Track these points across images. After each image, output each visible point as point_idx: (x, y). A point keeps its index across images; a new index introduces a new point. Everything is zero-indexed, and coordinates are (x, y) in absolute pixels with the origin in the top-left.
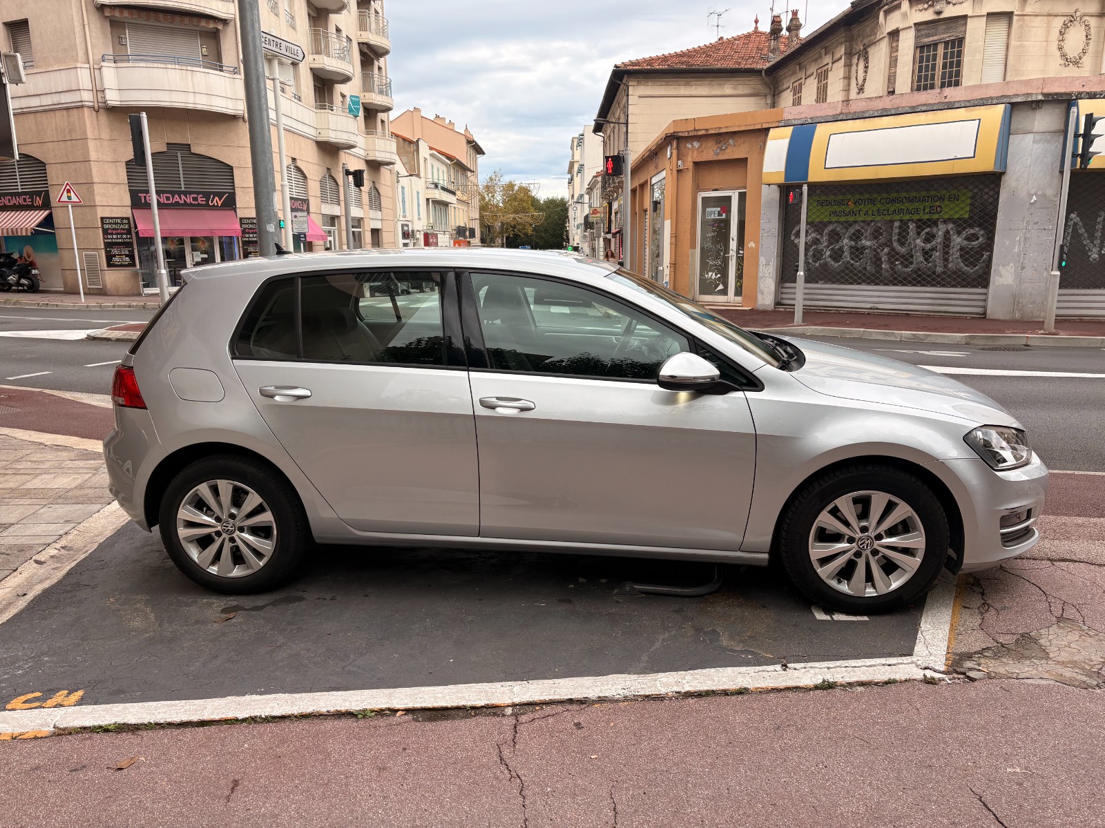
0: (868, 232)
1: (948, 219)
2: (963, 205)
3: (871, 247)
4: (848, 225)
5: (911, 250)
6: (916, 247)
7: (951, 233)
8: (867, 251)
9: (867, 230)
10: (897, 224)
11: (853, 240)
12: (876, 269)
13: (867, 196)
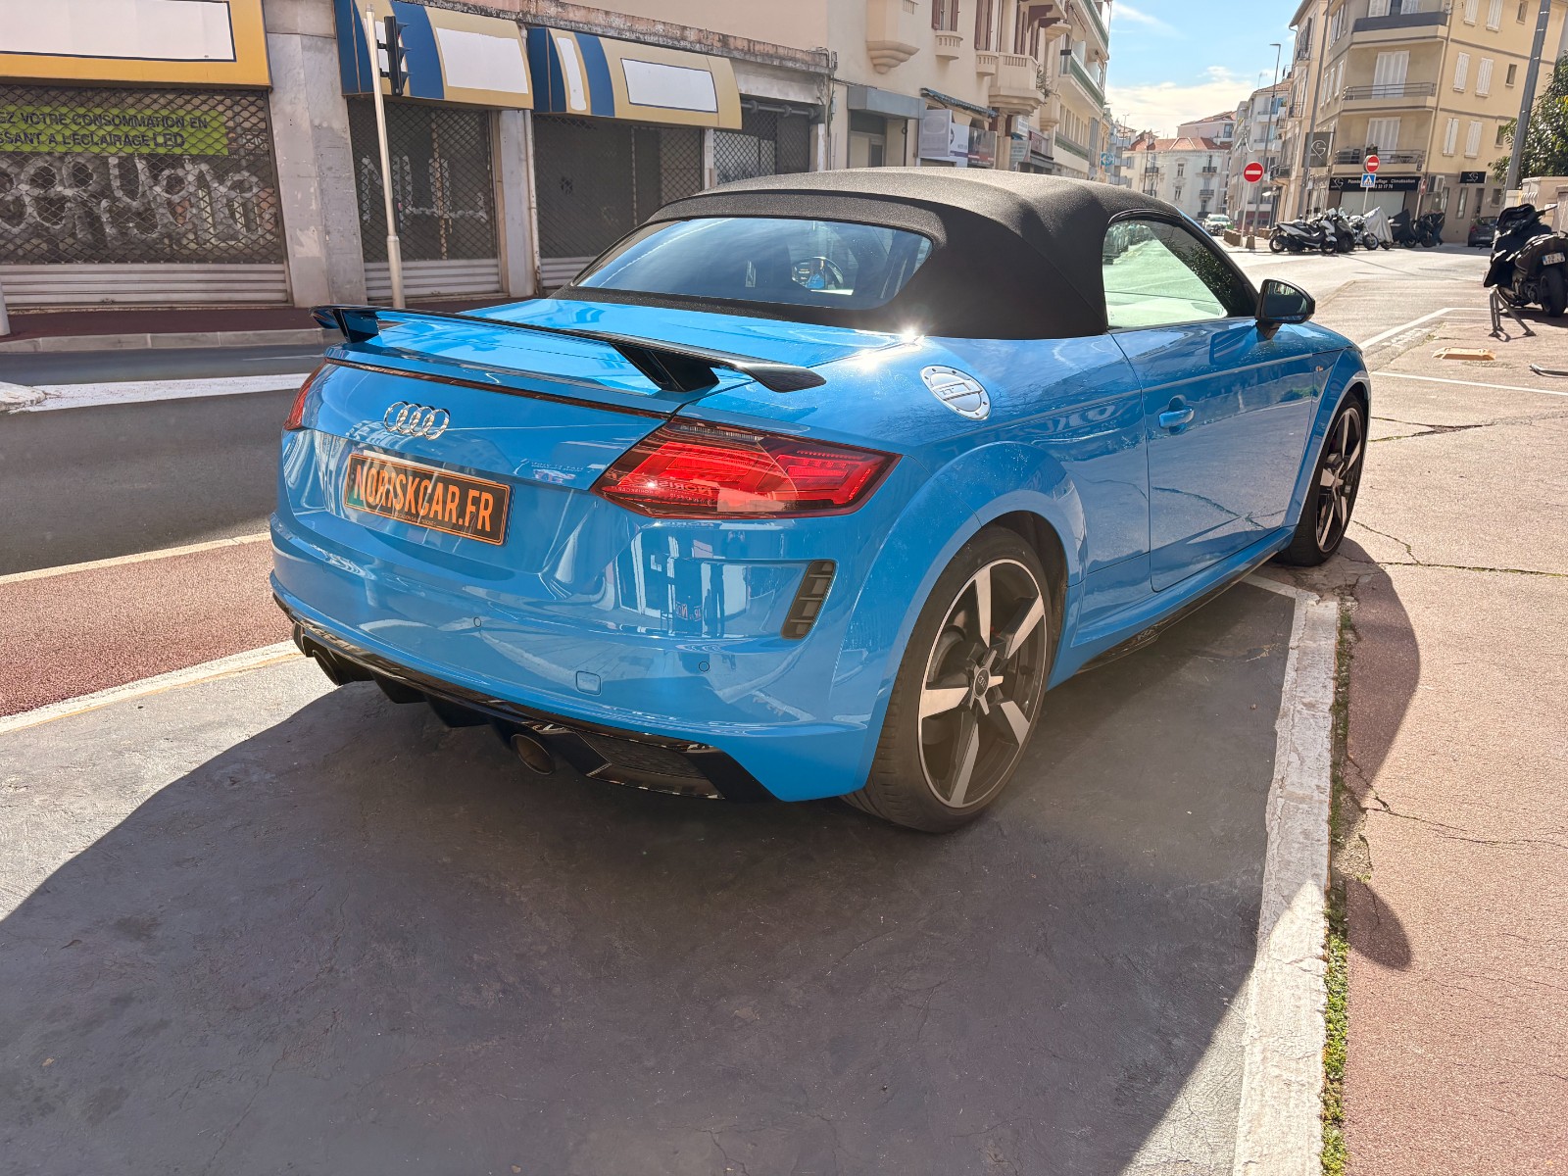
0: (63, 171)
1: (198, 155)
2: (216, 135)
3: (75, 199)
4: (20, 159)
5: (149, 202)
6: (155, 198)
7: (208, 178)
8: (69, 204)
9: (61, 169)
10: (113, 161)
11: (38, 186)
12: (92, 234)
13: (47, 110)
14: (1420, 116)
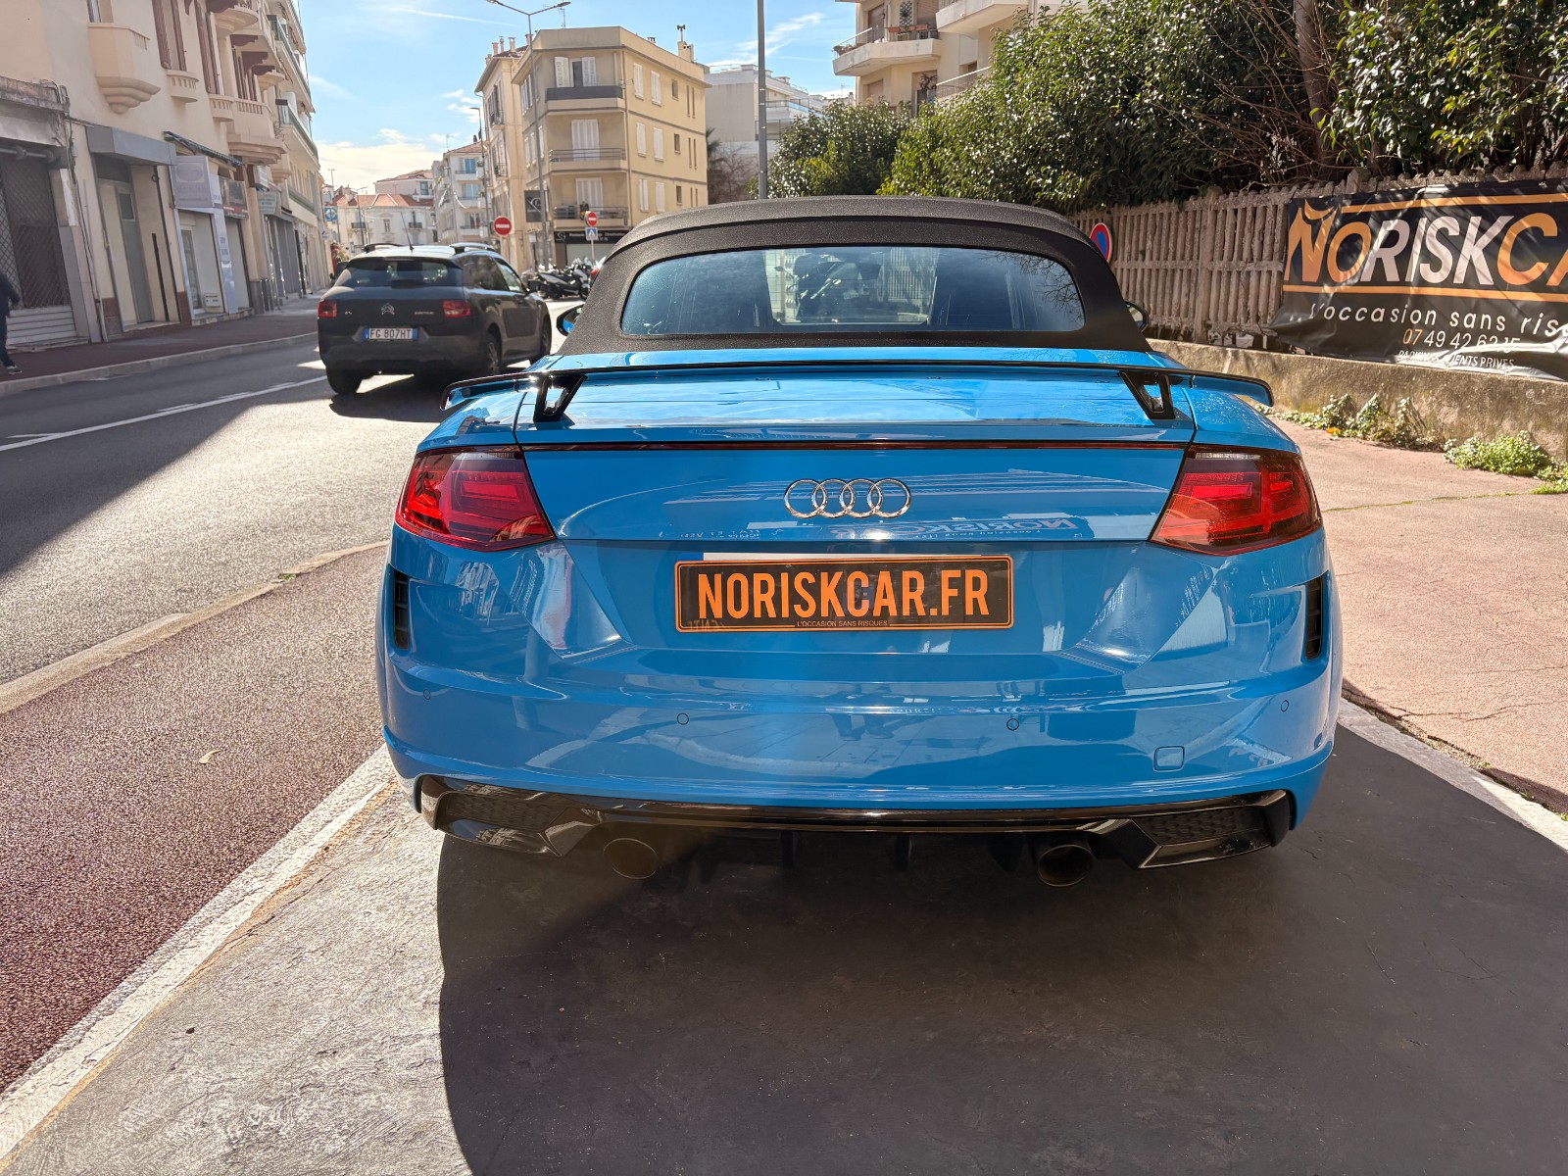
14: (616, 177)
